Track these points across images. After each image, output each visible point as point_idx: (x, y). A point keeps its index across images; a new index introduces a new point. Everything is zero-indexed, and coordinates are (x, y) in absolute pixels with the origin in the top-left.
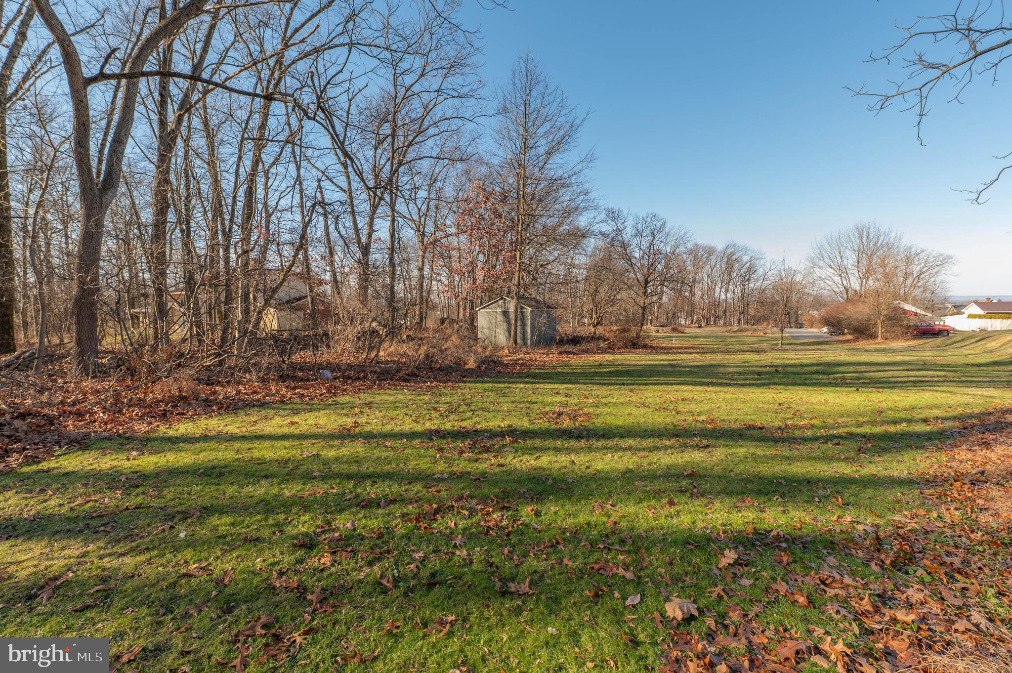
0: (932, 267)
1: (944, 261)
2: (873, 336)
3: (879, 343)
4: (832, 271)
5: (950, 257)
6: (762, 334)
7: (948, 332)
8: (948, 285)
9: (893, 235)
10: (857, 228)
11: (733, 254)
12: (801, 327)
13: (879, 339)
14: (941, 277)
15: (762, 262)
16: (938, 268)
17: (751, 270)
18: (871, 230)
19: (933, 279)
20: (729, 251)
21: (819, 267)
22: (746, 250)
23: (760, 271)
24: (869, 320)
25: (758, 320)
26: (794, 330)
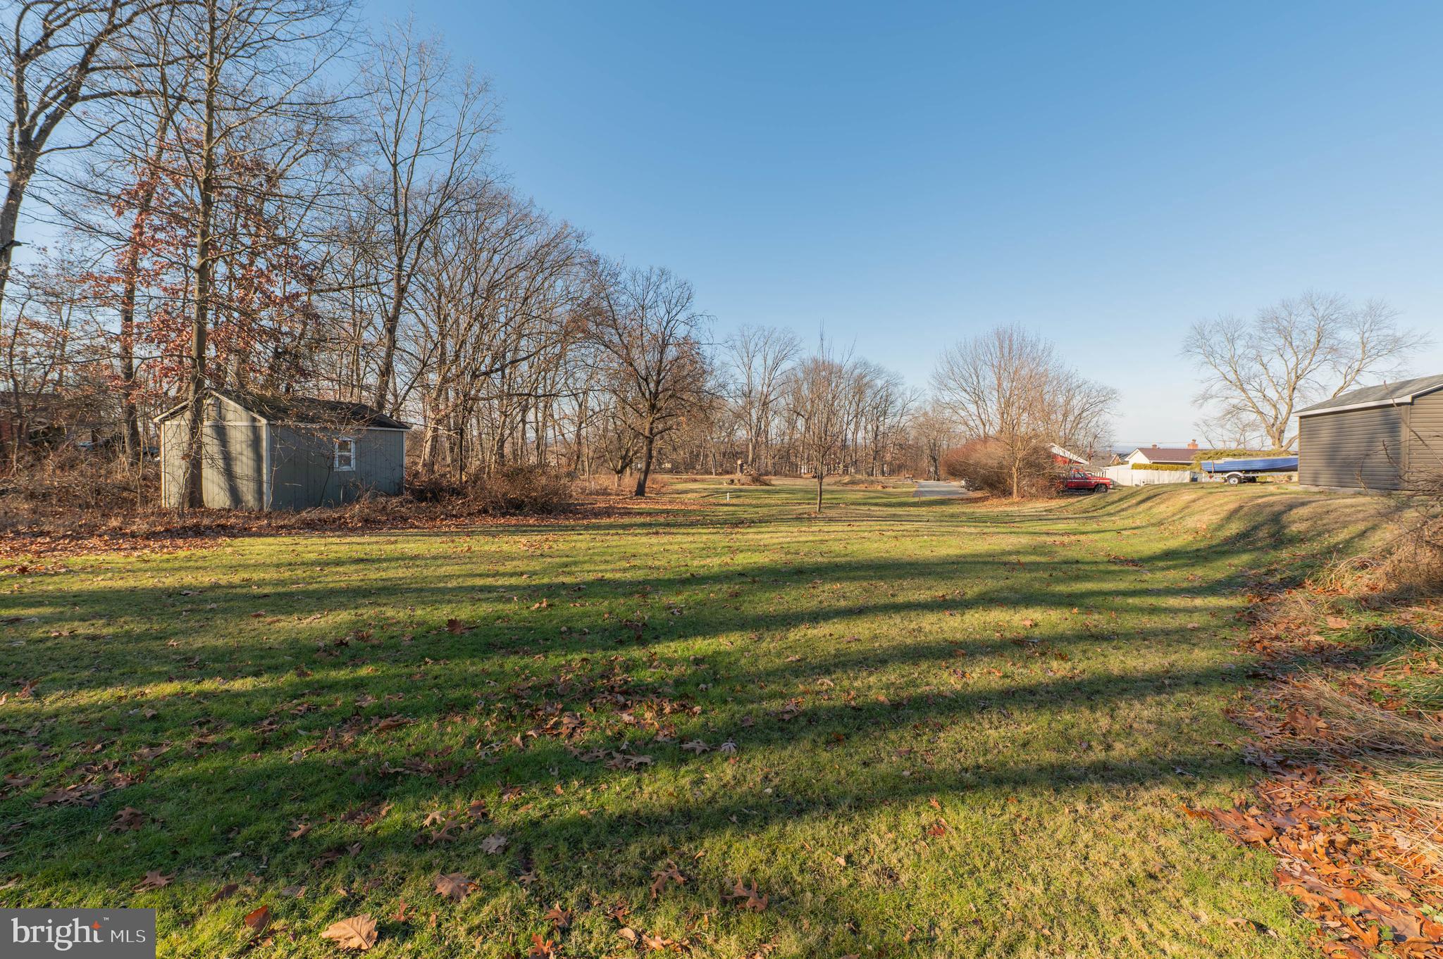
0: (1096, 404)
1: (1107, 396)
2: (1007, 493)
3: (1012, 504)
4: (964, 394)
5: (1114, 391)
6: (879, 488)
7: (1106, 486)
8: (1112, 428)
9: (1041, 347)
10: (998, 334)
11: (861, 377)
12: (938, 480)
13: (1015, 498)
14: (1105, 417)
15: (901, 388)
16: (1101, 405)
17: (888, 400)
18: (1015, 337)
19: (1096, 419)
20: (857, 372)
21: (949, 389)
22: (879, 372)
23: (899, 403)
24: (1001, 467)
25: (896, 470)
26: (932, 482)
